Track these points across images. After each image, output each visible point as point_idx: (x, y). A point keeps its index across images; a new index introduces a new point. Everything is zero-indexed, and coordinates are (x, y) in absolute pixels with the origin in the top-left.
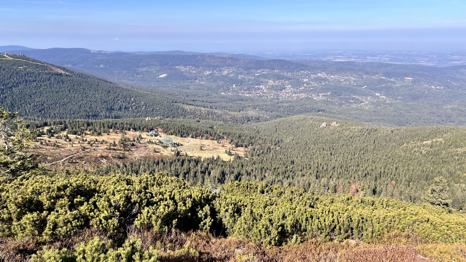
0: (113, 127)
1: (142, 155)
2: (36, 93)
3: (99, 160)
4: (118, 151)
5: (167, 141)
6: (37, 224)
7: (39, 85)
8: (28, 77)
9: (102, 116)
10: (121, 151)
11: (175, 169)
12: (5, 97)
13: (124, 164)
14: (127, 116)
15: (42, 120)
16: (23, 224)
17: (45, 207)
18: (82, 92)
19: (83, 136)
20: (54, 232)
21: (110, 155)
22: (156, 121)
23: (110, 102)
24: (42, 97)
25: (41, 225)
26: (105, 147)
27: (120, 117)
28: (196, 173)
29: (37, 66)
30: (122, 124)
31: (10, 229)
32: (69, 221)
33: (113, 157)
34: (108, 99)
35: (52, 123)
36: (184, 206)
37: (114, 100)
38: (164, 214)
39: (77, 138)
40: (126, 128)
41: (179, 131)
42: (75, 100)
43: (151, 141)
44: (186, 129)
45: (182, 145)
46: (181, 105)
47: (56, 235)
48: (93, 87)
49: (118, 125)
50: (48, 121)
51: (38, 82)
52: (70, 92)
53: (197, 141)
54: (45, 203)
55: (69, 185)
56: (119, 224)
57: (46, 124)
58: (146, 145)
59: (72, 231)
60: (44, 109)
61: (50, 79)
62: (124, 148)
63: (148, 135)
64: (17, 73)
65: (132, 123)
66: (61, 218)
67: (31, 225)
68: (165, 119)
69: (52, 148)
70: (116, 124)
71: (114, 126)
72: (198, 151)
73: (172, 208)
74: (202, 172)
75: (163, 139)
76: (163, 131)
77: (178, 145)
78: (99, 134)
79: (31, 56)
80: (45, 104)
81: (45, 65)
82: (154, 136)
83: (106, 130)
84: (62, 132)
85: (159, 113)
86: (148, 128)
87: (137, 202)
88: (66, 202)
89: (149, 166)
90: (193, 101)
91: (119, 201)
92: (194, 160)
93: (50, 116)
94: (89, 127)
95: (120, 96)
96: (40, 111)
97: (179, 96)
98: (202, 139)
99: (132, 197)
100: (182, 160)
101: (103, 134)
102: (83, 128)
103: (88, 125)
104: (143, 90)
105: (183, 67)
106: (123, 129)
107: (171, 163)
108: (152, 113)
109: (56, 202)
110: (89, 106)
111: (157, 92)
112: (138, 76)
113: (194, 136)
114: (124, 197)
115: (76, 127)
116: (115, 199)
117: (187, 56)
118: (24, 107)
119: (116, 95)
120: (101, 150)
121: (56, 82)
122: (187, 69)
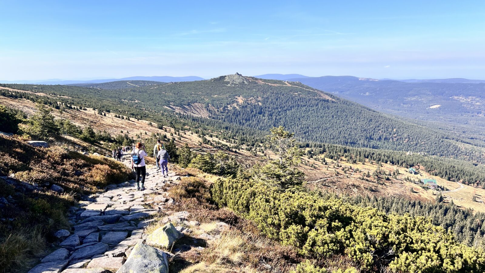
0: (369, 157)
1: (397, 192)
2: (304, 116)
3: (351, 189)
4: (371, 183)
5: (429, 182)
6: (300, 237)
7: (308, 110)
8: (300, 102)
9: (360, 144)
10: (374, 184)
11: (435, 216)
12: (280, 118)
13: (375, 197)
14: (386, 147)
15: (305, 141)
16: (289, 233)
17: (307, 223)
18: (345, 119)
19: (339, 162)
20: (313, 249)
21: (362, 185)
22: (419, 157)
23: (370, 130)
24: (308, 120)
25: (302, 238)
26: (359, 176)
27: (379, 147)
28: (462, 228)
29: (309, 93)
30: (379, 155)
31: (278, 233)
32: (326, 243)
33: (365, 188)
34: (369, 127)
35: (313, 145)
36: (451, 264)
37: (374, 129)
38: (426, 266)
39: (333, 163)
40: (383, 160)
41: (446, 172)
42: (336, 126)
43: (409, 178)
44: (456, 172)
45: (447, 190)
46: (453, 142)
47: (314, 252)
48: (356, 114)
49: (375, 155)
50: (310, 142)
51: (308, 107)
52: (333, 117)
53: (471, 189)
54: (308, 219)
55: (329, 207)
56: (373, 261)
57: (308, 146)
58: (402, 182)
59: (328, 254)
60: (309, 131)
61: (317, 104)
62: (378, 181)
63: (407, 172)
64: (292, 99)
65: (390, 156)
66: (320, 237)
67: (295, 236)
68: (430, 156)
69: (310, 168)
70: (373, 154)
71: (371, 156)
72: (469, 201)
73: (436, 262)
74: (471, 229)
75: (425, 178)
76: (426, 169)
77: (443, 189)
78: (355, 162)
79: (305, 84)
80: (310, 127)
81: (316, 91)
82: (413, 174)
83: (362, 159)
84: (320, 155)
85: (423, 148)
86: (407, 164)
87: (394, 244)
88: (325, 223)
89: (403, 206)
90: (472, 138)
91: (375, 236)
92: (462, 211)
93: (312, 138)
94: (346, 153)
95: (381, 125)
96: (305, 133)
97: (452, 132)
98: (476, 187)
99: (390, 236)
100: (445, 208)
101: (358, 162)
102: (340, 153)
103: (345, 151)
104: (408, 121)
105: (463, 97)
106: (379, 160)
107: (431, 209)
108: (416, 147)
109: (316, 221)
110: (349, 132)
111: (425, 124)
112: (405, 106)
113: (467, 182)
114: (381, 234)
115: (333, 152)
116: (372, 234)
117: (471, 85)
118: (293, 128)
119: (378, 124)
120: (354, 179)
121: (322, 108)
122: (469, 100)
